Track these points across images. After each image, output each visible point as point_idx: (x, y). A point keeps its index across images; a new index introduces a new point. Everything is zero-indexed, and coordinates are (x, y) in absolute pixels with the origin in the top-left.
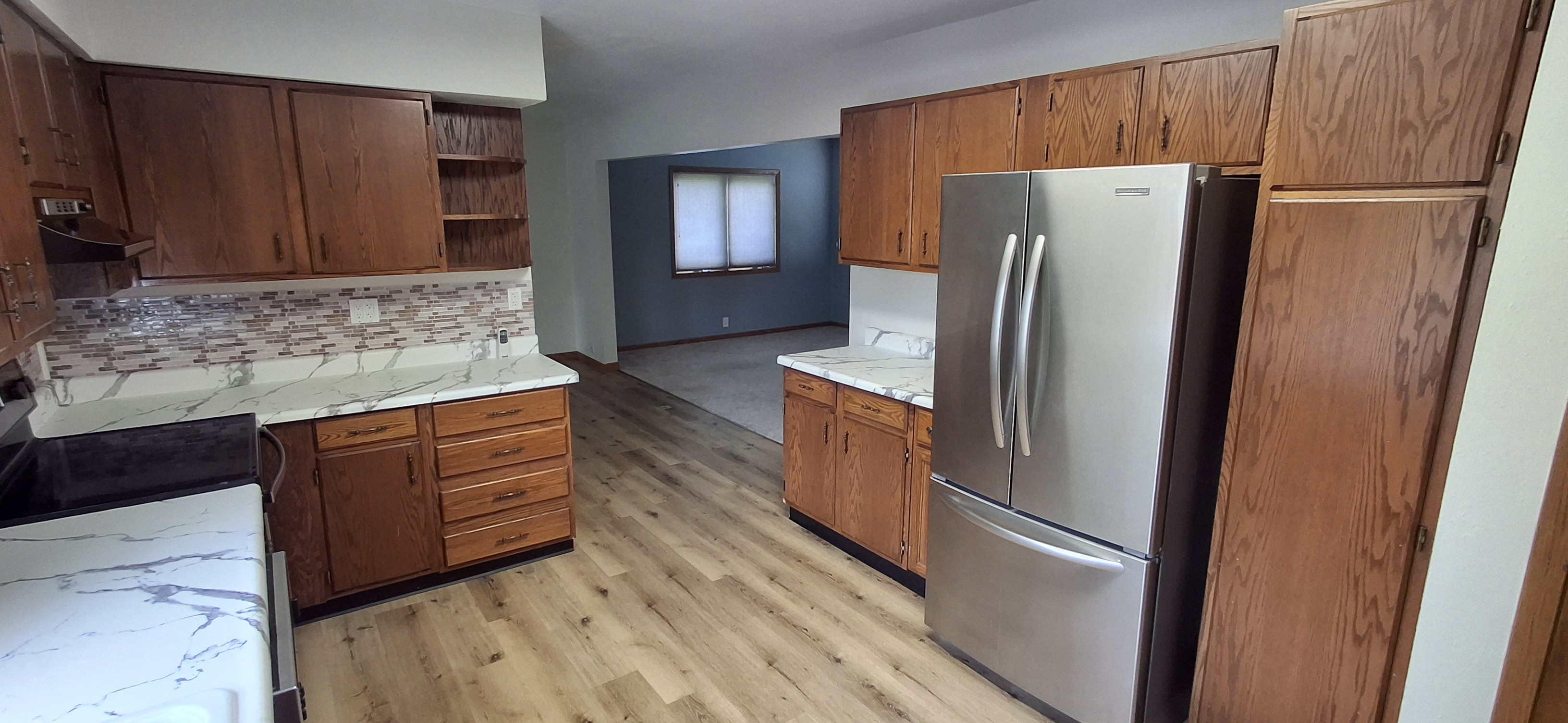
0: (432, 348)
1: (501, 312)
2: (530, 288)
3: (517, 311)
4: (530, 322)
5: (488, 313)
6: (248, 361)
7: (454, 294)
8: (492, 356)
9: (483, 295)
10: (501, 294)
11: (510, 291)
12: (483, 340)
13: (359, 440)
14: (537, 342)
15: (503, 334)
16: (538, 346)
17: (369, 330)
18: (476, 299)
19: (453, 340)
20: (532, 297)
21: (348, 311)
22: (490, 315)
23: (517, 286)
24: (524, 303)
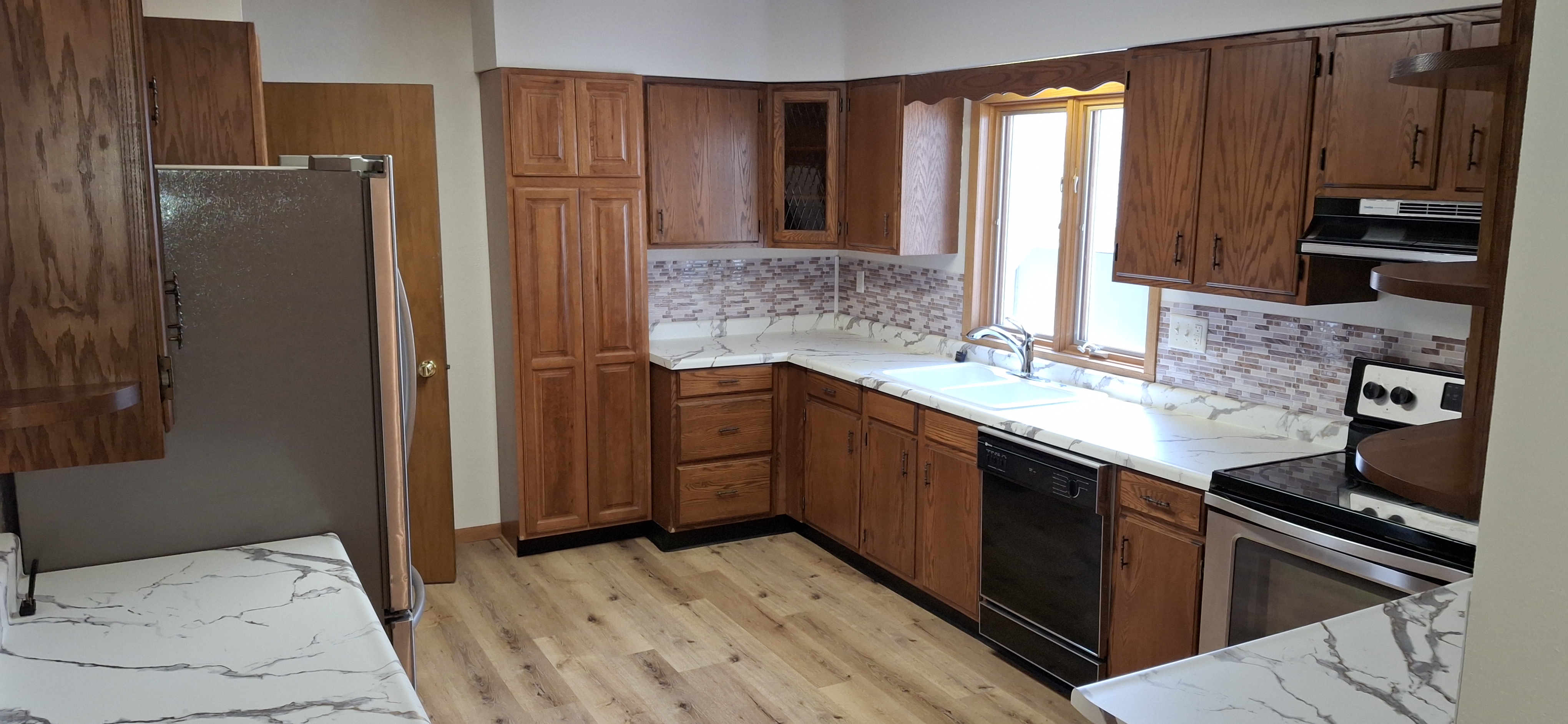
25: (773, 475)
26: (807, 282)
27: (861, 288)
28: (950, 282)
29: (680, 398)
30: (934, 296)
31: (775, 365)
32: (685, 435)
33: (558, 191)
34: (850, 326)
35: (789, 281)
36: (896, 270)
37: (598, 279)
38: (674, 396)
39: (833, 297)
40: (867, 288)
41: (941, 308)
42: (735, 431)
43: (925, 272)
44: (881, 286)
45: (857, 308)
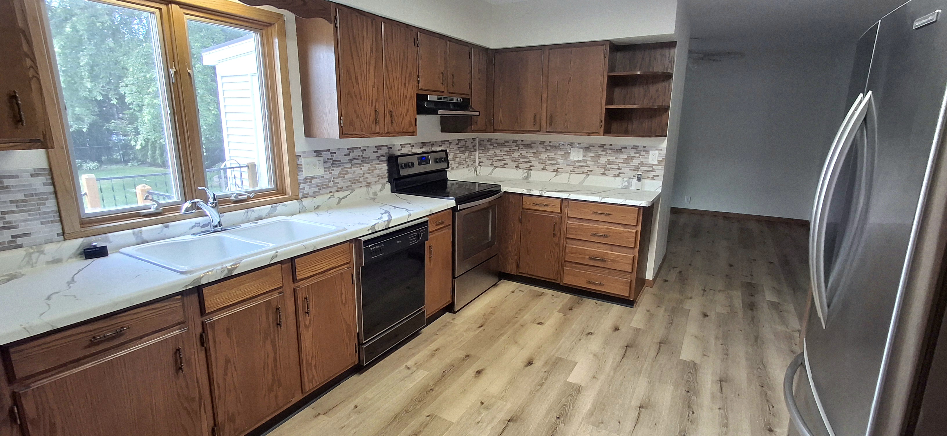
0: (604, 178)
1: (644, 164)
2: (664, 152)
3: (654, 165)
4: (661, 172)
5: (636, 163)
6: (531, 170)
7: (619, 150)
8: (633, 188)
9: (635, 153)
10: (645, 153)
11: (651, 152)
12: (630, 178)
13: (537, 208)
14: (661, 184)
15: (639, 176)
16: (661, 188)
17: (578, 164)
18: (631, 155)
19: (615, 176)
20: (665, 158)
21: (570, 153)
22: (637, 165)
23: (656, 150)
24: (659, 161)
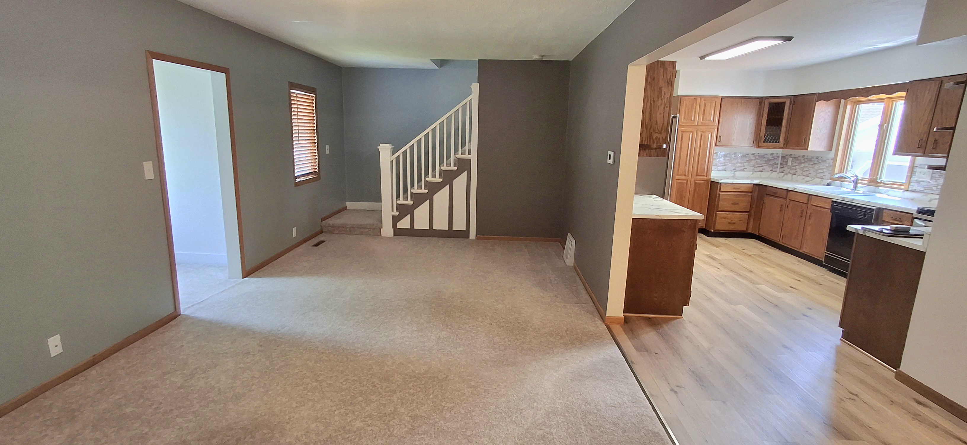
25: (749, 220)
26: (768, 161)
27: (790, 164)
28: (827, 161)
29: (720, 191)
30: (820, 166)
31: (754, 184)
32: (721, 203)
33: (691, 129)
34: (783, 176)
35: (761, 161)
36: (805, 157)
37: (699, 155)
38: (718, 190)
39: (777, 167)
40: (792, 164)
41: (822, 169)
42: (737, 204)
43: (818, 158)
44: (798, 163)
45: (787, 170)
